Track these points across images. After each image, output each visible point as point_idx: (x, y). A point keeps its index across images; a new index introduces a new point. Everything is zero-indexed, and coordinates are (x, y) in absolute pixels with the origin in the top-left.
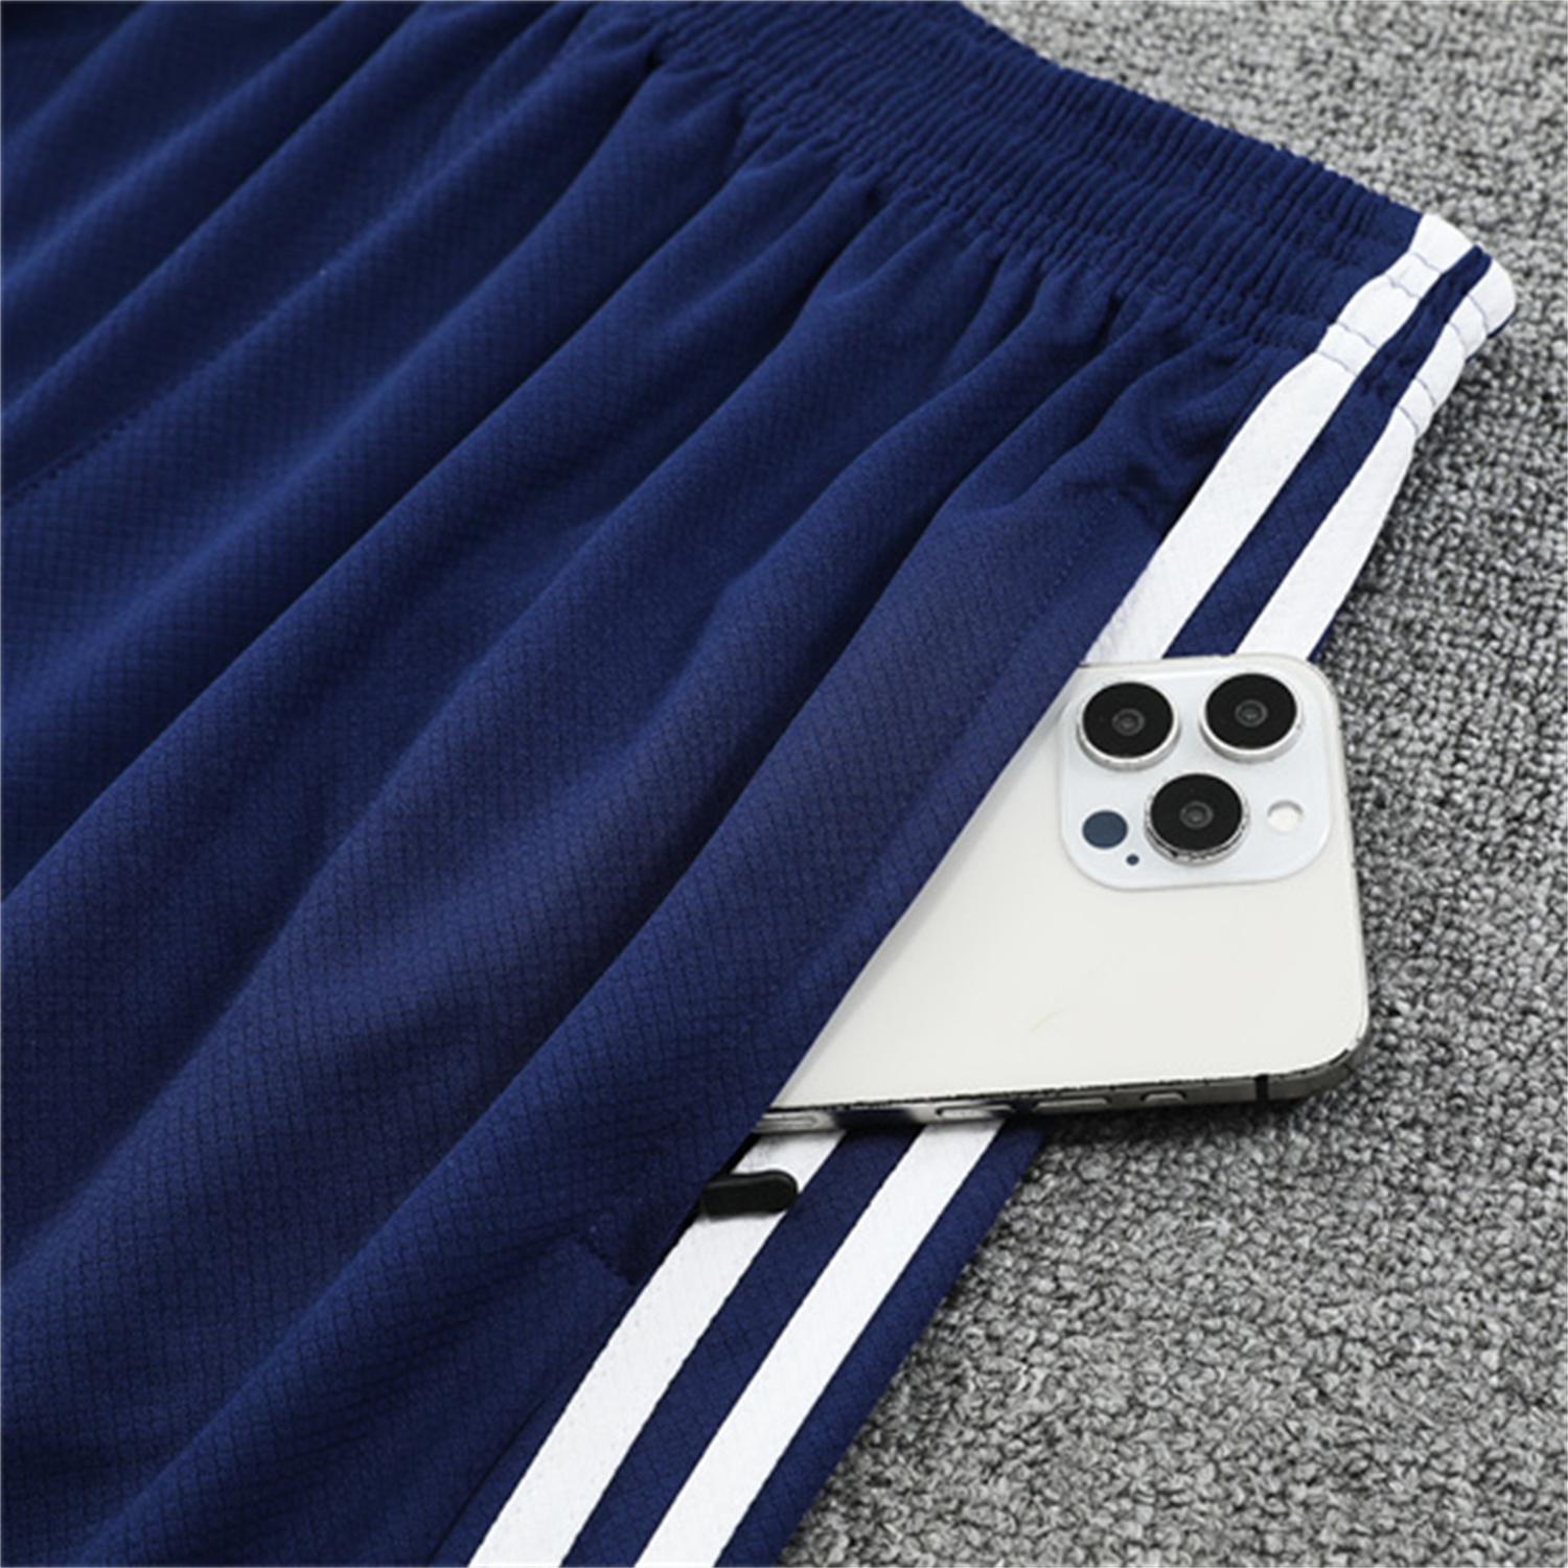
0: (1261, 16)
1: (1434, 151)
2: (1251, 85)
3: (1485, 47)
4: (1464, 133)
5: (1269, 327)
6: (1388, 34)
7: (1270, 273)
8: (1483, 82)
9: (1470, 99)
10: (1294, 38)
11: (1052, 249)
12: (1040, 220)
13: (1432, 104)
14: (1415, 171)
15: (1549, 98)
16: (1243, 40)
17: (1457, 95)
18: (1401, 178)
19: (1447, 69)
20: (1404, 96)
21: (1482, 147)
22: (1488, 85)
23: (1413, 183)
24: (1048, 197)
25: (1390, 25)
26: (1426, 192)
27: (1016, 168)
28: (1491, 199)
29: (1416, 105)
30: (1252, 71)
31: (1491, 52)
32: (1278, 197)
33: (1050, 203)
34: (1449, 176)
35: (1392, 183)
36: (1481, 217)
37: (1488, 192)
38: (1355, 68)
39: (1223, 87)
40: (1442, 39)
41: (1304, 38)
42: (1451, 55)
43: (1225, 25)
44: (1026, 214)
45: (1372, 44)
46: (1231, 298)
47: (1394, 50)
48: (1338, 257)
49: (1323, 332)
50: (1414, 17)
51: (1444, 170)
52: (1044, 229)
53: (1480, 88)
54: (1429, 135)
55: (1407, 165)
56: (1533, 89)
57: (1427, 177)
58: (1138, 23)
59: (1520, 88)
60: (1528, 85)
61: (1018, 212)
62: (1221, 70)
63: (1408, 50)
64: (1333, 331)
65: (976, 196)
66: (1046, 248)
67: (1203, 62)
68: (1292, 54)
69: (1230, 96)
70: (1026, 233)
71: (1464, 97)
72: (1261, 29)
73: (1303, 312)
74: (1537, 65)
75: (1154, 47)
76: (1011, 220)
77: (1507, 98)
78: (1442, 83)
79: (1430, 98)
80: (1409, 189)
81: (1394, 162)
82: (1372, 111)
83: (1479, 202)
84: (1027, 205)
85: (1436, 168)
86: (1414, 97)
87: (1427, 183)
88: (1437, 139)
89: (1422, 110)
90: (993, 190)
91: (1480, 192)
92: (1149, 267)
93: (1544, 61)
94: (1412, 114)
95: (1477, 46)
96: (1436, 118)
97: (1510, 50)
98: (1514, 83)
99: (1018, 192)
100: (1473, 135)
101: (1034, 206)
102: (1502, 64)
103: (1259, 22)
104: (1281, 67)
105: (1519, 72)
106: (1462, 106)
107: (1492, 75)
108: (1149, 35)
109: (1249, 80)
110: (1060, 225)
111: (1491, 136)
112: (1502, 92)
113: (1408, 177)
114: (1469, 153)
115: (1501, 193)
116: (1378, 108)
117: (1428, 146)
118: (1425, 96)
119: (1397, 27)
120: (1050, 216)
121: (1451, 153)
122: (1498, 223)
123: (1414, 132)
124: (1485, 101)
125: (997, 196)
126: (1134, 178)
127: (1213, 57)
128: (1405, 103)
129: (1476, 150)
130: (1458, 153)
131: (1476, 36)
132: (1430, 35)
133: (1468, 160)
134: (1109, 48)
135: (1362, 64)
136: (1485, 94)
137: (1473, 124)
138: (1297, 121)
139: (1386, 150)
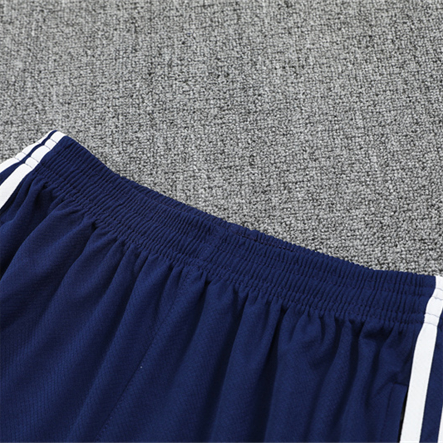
0: (349, 214)
1: (413, 241)
2: (357, 235)
3: (412, 207)
4: (418, 234)
5: (407, 319)
6: (385, 210)
7: (402, 305)
8: (416, 218)
9: (415, 224)
10: (361, 218)
11: (337, 311)
12: (331, 304)
13: (406, 228)
14: (411, 249)
15: (435, 217)
16: (348, 223)
17: (411, 223)
18: (408, 252)
19: (405, 216)
20: (398, 228)
21: (425, 237)
22: (418, 218)
23: (411, 252)
24: (331, 298)
25: (384, 207)
26: (416, 254)
27: (319, 291)
28: (433, 251)
29: (402, 229)
30: (355, 231)
31: (415, 209)
32: (395, 284)
33: (332, 299)
34: (420, 248)
35: (406, 254)
36: (434, 257)
37: (432, 249)
38: (381, 223)
39: (349, 238)
40: (400, 208)
41: (364, 218)
42: (404, 212)
43: (341, 219)
44: (326, 303)
45: (382, 215)
46: (394, 314)
47: (389, 215)
48: (418, 294)
49: (424, 317)
50: (389, 203)
51: (418, 246)
52: (333, 306)
53: (417, 220)
54: (409, 237)
55: (408, 248)
56: (430, 216)
57: (414, 250)
58: (318, 225)
59: (426, 216)
60: (428, 215)
61: (323, 303)
62: (346, 234)
63: (392, 213)
64: (426, 316)
65: (310, 301)
66: (335, 311)
67: (340, 232)
68: (362, 223)
69: (352, 240)
70: (328, 308)
71: (414, 223)
72: (351, 218)
73: (415, 312)
74: (428, 209)
75: (325, 231)
76: (322, 305)
77: (424, 220)
78: (407, 221)
79: (405, 226)
80: (411, 254)
81: (404, 248)
82: (391, 234)
83: (431, 253)
84: (325, 301)
85: (416, 246)
86: (400, 227)
87: (415, 251)
88: (412, 238)
89: (404, 230)
90: (314, 298)
91: (430, 250)
92: (368, 311)
93: (429, 207)
94: (402, 232)
95: (410, 207)
96: (409, 232)
97: (419, 206)
98: (424, 216)
99: (322, 297)
100: (421, 234)
101: (327, 301)
102: (419, 211)
103: (350, 216)
104: (362, 228)
105: (424, 212)
106: (415, 226)
107: (418, 215)
108: (322, 228)
109: (355, 234)
110: (337, 304)
111: (426, 233)
112: (423, 219)
113: (410, 251)
114: (422, 239)
115: (435, 249)
116: (393, 233)
117: (411, 240)
118: (403, 226)
119: (386, 208)
120: (333, 302)
121: (417, 241)
122: (438, 257)
123: (405, 238)
124: (419, 223)
125: (316, 300)
126: (354, 288)
127: (343, 230)
128: (399, 229)
129: (424, 238)
130: (419, 240)
131: (408, 204)
132: (396, 208)
133: (423, 241)
134: (314, 235)
135: (383, 221)
136: (418, 221)
137: (420, 231)
138: (373, 242)
139: (400, 245)
